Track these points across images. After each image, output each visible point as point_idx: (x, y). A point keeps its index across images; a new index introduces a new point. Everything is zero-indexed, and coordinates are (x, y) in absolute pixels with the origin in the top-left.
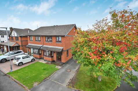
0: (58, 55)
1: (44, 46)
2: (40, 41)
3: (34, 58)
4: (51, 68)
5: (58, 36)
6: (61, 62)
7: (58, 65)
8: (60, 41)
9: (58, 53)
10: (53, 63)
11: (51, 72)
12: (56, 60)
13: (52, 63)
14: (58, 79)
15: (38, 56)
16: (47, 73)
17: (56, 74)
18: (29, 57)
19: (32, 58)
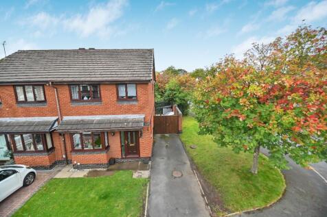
0: (126, 138)
1: (66, 118)
2: (45, 101)
3: (32, 170)
4: (125, 185)
5: (125, 83)
6: (139, 157)
7: (135, 169)
8: (131, 97)
9: (126, 133)
10: (113, 167)
11: (135, 198)
12: (120, 157)
13: (110, 168)
14: (177, 209)
15: (44, 159)
16: (127, 206)
17: (153, 197)
18: (15, 172)
19: (24, 171)
